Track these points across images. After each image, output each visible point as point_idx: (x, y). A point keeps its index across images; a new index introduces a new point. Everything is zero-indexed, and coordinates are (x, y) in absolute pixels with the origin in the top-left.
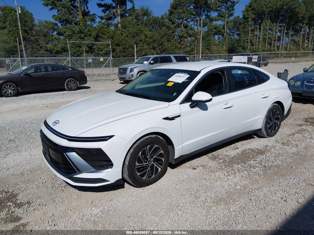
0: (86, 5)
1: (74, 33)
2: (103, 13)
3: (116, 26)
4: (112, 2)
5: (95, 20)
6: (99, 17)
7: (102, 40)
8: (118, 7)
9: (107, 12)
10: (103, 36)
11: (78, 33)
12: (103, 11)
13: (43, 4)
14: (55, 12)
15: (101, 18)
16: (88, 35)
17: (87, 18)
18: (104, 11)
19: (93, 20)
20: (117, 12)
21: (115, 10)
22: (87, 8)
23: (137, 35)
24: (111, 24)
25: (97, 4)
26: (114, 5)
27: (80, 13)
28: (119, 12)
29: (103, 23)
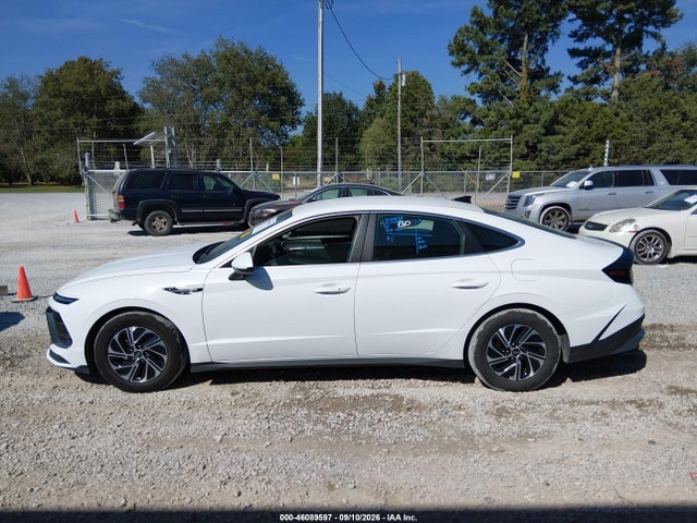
0: (542, 55)
1: (502, 117)
2: (580, 69)
3: (607, 95)
4: (604, 42)
5: (558, 86)
6: (569, 78)
7: (564, 129)
8: (618, 51)
9: (590, 66)
10: (566, 120)
11: (511, 119)
12: (580, 65)
13: (453, 64)
14: (474, 77)
15: (575, 80)
16: (531, 121)
17: (538, 84)
18: (582, 65)
19: (554, 87)
20: (613, 63)
21: (608, 60)
22: (543, 61)
23: (659, 114)
24: (595, 93)
25: (569, 50)
26: (609, 48)
27: (523, 75)
28: (617, 63)
29: (577, 92)
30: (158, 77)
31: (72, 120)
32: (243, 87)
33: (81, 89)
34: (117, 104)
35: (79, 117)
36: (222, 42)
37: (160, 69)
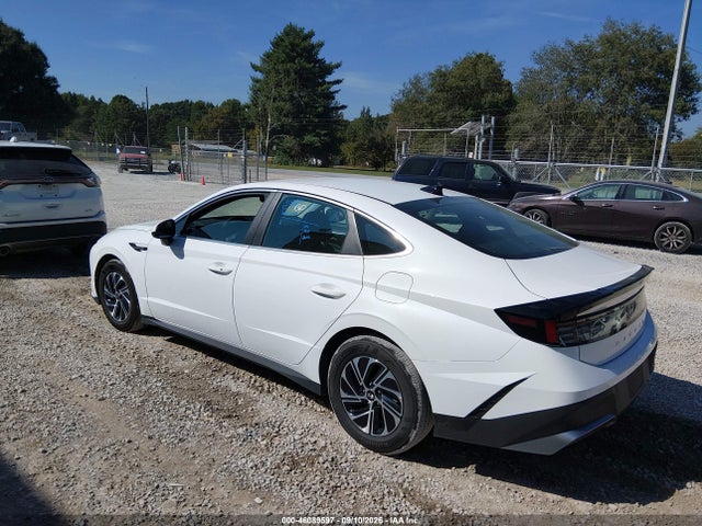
30: (537, 67)
31: (450, 113)
32: (624, 72)
33: (462, 84)
34: (493, 96)
35: (457, 110)
36: (611, 24)
37: (539, 59)
